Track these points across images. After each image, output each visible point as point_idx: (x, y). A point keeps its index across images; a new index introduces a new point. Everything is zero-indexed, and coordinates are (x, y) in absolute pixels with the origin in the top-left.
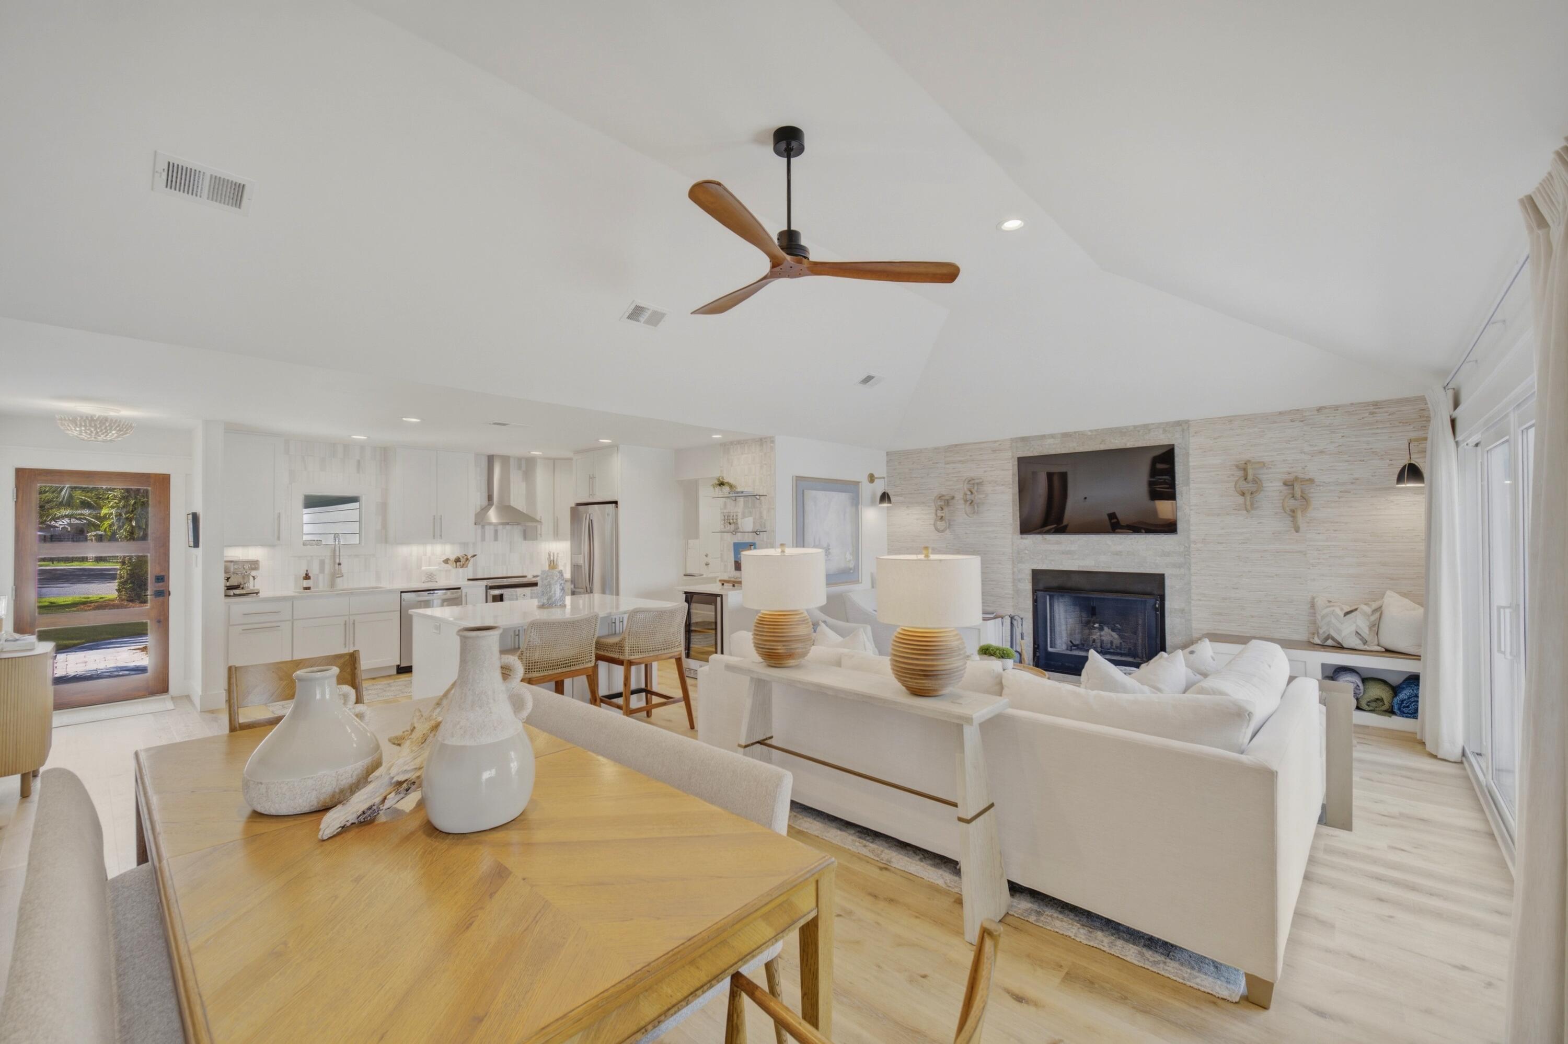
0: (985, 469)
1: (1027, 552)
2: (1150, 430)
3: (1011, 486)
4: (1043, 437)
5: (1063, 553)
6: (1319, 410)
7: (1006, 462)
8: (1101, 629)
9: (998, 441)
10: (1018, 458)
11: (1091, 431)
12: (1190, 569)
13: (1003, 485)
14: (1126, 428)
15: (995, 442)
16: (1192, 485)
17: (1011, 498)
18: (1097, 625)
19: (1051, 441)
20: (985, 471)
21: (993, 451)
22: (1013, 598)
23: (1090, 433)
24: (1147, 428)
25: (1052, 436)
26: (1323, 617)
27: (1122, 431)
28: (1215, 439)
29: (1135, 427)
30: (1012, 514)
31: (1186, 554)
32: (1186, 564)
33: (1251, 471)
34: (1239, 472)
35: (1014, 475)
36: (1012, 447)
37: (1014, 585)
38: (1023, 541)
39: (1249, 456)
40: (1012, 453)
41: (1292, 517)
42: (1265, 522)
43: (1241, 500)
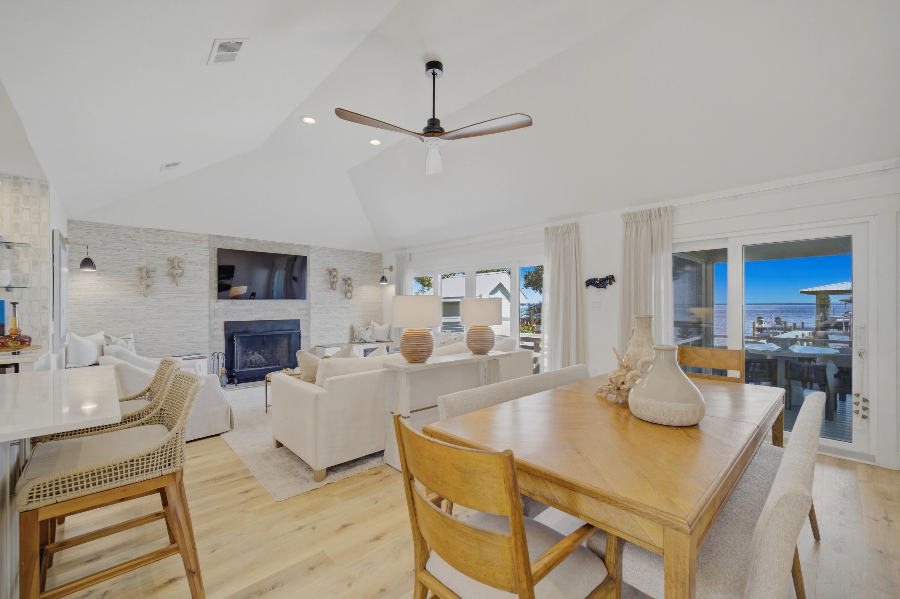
0: (186, 252)
1: (221, 310)
2: (293, 247)
3: (208, 267)
4: (233, 238)
5: (246, 311)
6: (353, 251)
7: (205, 249)
8: (253, 354)
9: (198, 234)
10: (218, 249)
11: (263, 241)
12: (310, 316)
13: (201, 265)
14: (282, 243)
15: (196, 234)
16: (311, 277)
17: (208, 274)
18: (250, 352)
19: (238, 242)
20: (186, 254)
21: (194, 240)
22: (209, 342)
23: (263, 242)
24: (292, 245)
25: (240, 239)
26: (359, 332)
27: (280, 245)
28: (320, 256)
29: (287, 244)
30: (209, 286)
31: (309, 309)
32: (308, 314)
33: (334, 273)
34: (328, 273)
35: (211, 259)
36: (209, 240)
37: (210, 333)
38: (218, 303)
39: (332, 266)
40: (209, 244)
41: (347, 293)
42: (337, 295)
43: (330, 285)
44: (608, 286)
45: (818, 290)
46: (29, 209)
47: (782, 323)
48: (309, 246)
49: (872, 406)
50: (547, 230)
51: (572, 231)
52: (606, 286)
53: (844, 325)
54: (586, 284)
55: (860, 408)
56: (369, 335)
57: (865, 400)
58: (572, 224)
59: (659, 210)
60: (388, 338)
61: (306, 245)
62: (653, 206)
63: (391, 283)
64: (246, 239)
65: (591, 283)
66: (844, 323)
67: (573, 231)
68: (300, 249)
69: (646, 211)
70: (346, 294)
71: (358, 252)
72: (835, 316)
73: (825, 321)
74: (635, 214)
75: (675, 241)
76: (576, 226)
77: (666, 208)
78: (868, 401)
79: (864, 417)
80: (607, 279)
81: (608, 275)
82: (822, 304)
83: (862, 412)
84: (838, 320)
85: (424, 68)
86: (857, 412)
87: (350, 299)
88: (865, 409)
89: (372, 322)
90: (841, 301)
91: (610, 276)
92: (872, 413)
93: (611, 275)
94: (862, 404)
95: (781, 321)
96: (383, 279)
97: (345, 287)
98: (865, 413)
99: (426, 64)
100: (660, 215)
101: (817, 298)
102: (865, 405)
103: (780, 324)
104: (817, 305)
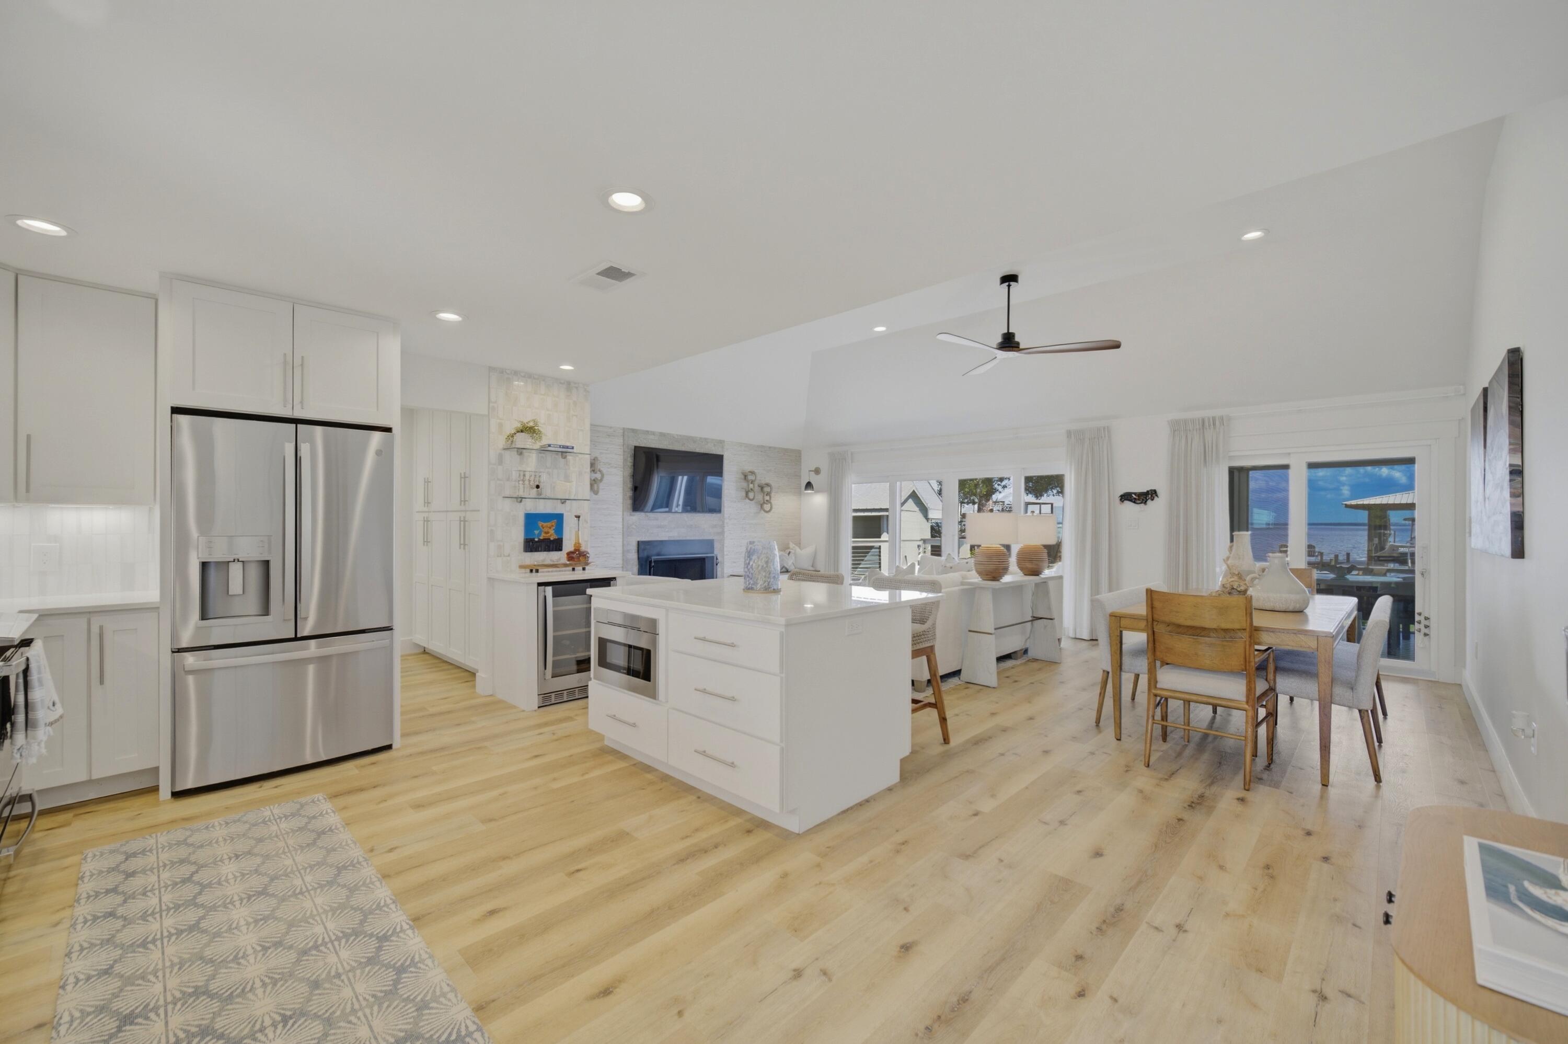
0: (606, 451)
1: (634, 526)
2: (707, 442)
3: (622, 470)
4: (647, 432)
5: (659, 527)
6: (770, 447)
7: (619, 447)
9: (614, 428)
10: (634, 447)
11: (678, 436)
12: (724, 536)
13: (615, 468)
14: (696, 438)
15: (611, 428)
16: (725, 482)
17: (622, 479)
19: (652, 437)
20: (606, 453)
21: (608, 435)
24: (706, 440)
25: (653, 433)
27: (693, 440)
28: (736, 455)
29: (701, 438)
31: (723, 527)
32: (722, 533)
33: (751, 477)
34: (743, 477)
35: (625, 460)
36: (624, 436)
37: (623, 556)
38: (632, 517)
39: (748, 468)
40: (624, 440)
41: (764, 505)
42: (751, 507)
43: (744, 494)
44: (1149, 502)
45: (1371, 503)
46: (576, 416)
47: (1317, 554)
48: (724, 441)
49: (1433, 623)
50: (1069, 434)
51: (1103, 436)
52: (1146, 502)
53: (1409, 557)
54: (1121, 500)
55: (1422, 626)
56: (792, 561)
57: (1427, 619)
58: (1104, 428)
59: (1214, 419)
60: (812, 566)
61: (721, 440)
62: (1208, 413)
63: (818, 492)
64: (660, 433)
65: (1126, 497)
66: (1409, 555)
67: (1105, 436)
68: (715, 445)
69: (1199, 420)
70: (762, 506)
71: (775, 448)
72: (1396, 544)
73: (1381, 551)
74: (1185, 422)
75: (1232, 454)
76: (1108, 429)
77: (1222, 418)
78: (1429, 619)
79: (1426, 635)
80: (1147, 493)
81: (1149, 489)
82: (1378, 524)
83: (1424, 630)
84: (1401, 550)
85: (999, 281)
86: (1419, 631)
87: (767, 512)
88: (1426, 627)
89: (792, 545)
90: (1405, 520)
91: (1151, 490)
92: (1433, 632)
93: (1153, 489)
94: (1424, 622)
95: (1314, 552)
96: (809, 485)
97: (762, 496)
98: (1426, 631)
99: (1002, 275)
100: (1214, 424)
101: (1369, 515)
102: (1427, 623)
103: (1314, 556)
104: (1369, 526)
